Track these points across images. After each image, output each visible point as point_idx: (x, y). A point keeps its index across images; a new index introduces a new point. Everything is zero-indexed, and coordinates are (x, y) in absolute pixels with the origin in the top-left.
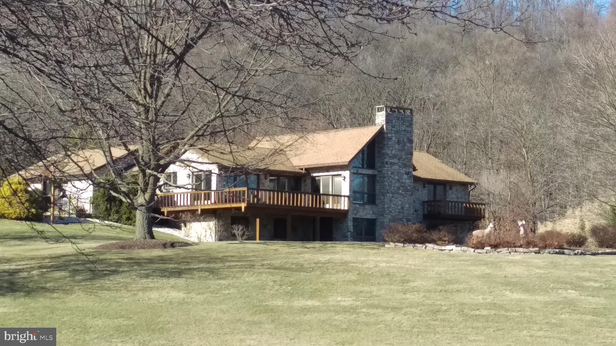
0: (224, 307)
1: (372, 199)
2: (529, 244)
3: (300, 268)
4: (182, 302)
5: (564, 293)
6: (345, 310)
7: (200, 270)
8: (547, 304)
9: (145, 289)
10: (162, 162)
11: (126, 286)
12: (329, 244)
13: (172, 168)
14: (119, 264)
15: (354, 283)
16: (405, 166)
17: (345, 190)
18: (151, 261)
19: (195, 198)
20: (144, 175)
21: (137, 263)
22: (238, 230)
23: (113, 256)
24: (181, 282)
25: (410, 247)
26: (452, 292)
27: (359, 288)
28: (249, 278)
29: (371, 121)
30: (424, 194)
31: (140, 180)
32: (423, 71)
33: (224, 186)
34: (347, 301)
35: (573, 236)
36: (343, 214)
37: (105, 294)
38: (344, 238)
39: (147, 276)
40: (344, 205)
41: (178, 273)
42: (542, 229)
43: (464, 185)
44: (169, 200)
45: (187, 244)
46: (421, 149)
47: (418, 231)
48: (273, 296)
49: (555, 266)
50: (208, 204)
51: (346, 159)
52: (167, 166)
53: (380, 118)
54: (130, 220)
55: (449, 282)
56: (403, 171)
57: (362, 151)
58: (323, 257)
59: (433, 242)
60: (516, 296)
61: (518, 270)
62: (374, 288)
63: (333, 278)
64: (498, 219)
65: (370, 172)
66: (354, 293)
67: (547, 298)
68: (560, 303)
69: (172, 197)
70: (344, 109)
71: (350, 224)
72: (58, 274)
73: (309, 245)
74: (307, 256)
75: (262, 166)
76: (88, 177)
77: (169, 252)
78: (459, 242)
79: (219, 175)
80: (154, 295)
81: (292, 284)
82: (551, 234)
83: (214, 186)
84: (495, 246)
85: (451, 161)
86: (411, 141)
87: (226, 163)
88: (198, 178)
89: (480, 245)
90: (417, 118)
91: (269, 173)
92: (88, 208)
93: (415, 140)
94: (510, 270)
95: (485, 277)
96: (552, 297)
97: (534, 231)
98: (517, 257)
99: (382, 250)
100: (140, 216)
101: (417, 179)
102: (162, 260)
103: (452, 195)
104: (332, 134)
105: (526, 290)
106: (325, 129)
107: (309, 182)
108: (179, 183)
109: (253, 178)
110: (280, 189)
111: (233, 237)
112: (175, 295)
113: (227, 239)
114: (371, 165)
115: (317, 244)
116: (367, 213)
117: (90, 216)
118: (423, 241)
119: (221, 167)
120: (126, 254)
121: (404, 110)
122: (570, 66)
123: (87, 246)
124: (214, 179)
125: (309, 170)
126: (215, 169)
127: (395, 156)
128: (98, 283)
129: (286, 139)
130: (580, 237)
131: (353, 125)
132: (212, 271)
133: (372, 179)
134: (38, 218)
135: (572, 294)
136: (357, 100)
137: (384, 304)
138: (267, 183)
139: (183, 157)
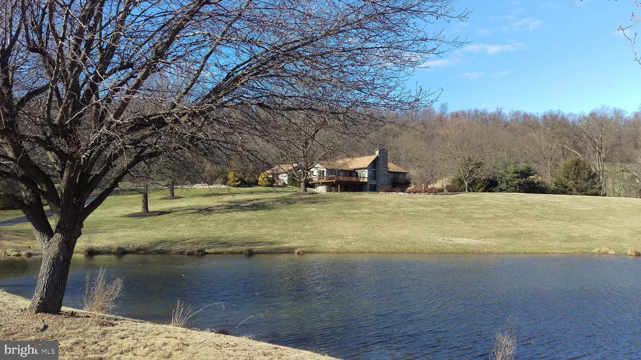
0: (329, 213)
1: (375, 178)
2: (425, 192)
3: (353, 200)
4: (316, 211)
5: (437, 207)
6: (367, 213)
7: (321, 201)
8: (431, 211)
9: (304, 208)
10: (309, 168)
11: (298, 207)
12: (362, 193)
13: (312, 170)
14: (296, 200)
15: (370, 205)
16: (385, 167)
17: (366, 175)
18: (306, 199)
19: (320, 179)
20: (303, 172)
21: (302, 199)
22: (333, 188)
23: (295, 197)
24: (315, 205)
25: (387, 193)
26: (401, 207)
27: (371, 206)
28: (337, 204)
29: (374, 154)
30: (392, 176)
31: (302, 174)
32: (391, 137)
33: (329, 175)
34: (368, 211)
35: (440, 189)
36: (366, 183)
37: (293, 209)
38: (366, 191)
39: (305, 203)
40: (366, 180)
41: (315, 203)
42: (429, 187)
43: (405, 173)
44: (311, 180)
45: (317, 193)
46: (390, 162)
47: (390, 188)
48: (344, 209)
49: (434, 198)
50: (323, 181)
51: (366, 166)
52: (310, 169)
53: (377, 153)
54: (300, 186)
55: (400, 204)
56: (385, 169)
57: (371, 163)
58: (360, 197)
59: (395, 191)
60: (421, 208)
61: (422, 200)
62: (376, 206)
63: (363, 204)
64: (415, 184)
65: (374, 170)
66: (370, 208)
67: (431, 209)
68: (436, 210)
69: (312, 179)
70: (365, 150)
71: (368, 186)
72: (278, 203)
73: (355, 193)
74: (355, 197)
75: (340, 169)
76: (286, 173)
77: (311, 196)
78: (403, 191)
79: (327, 172)
80: (307, 209)
81: (350, 205)
82: (433, 188)
83: (325, 175)
84: (415, 193)
85: (399, 165)
86: (387, 160)
87: (329, 168)
88: (320, 173)
89: (410, 192)
90: (389, 152)
91: (342, 170)
92: (286, 182)
93: (389, 160)
94: (419, 200)
95: (412, 203)
96: (434, 208)
97: (427, 187)
98: (422, 196)
99: (378, 194)
100: (302, 184)
101: (389, 172)
102: (309, 198)
103: (401, 177)
104: (362, 158)
105: (425, 206)
106: (360, 156)
107: (355, 173)
108: (314, 174)
109: (337, 172)
110: (346, 176)
111: (331, 191)
112: (313, 209)
113: (330, 191)
114: (374, 167)
115: (358, 193)
116: (373, 183)
117: (287, 185)
118: (392, 191)
119: (327, 169)
120: (298, 196)
121: (385, 150)
122: (438, 135)
123: (285, 194)
124: (325, 173)
125: (355, 169)
126: (325, 170)
127: (382, 165)
128: (290, 206)
129: (347, 160)
130: (442, 189)
131: (368, 155)
132: (325, 202)
133: (375, 172)
134: (271, 186)
135: (440, 207)
136: (370, 147)
137: (379, 211)
138: (342, 174)
139: (316, 166)
